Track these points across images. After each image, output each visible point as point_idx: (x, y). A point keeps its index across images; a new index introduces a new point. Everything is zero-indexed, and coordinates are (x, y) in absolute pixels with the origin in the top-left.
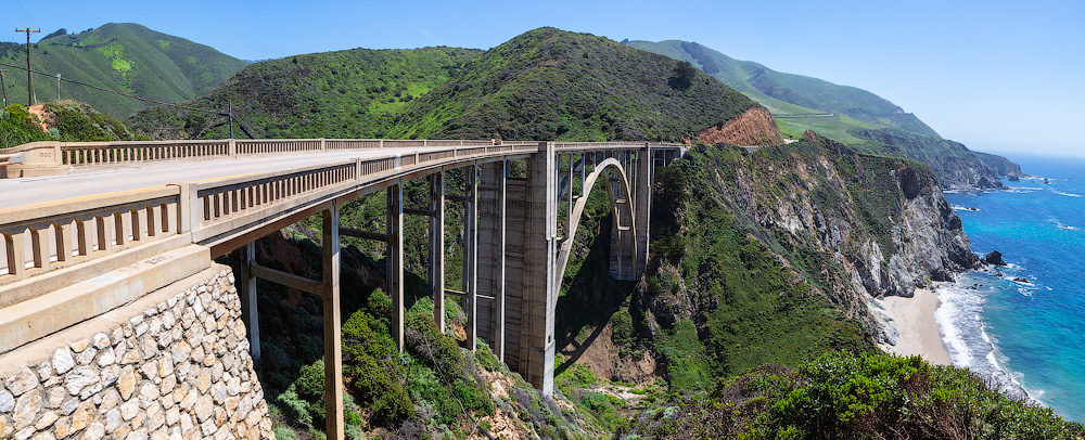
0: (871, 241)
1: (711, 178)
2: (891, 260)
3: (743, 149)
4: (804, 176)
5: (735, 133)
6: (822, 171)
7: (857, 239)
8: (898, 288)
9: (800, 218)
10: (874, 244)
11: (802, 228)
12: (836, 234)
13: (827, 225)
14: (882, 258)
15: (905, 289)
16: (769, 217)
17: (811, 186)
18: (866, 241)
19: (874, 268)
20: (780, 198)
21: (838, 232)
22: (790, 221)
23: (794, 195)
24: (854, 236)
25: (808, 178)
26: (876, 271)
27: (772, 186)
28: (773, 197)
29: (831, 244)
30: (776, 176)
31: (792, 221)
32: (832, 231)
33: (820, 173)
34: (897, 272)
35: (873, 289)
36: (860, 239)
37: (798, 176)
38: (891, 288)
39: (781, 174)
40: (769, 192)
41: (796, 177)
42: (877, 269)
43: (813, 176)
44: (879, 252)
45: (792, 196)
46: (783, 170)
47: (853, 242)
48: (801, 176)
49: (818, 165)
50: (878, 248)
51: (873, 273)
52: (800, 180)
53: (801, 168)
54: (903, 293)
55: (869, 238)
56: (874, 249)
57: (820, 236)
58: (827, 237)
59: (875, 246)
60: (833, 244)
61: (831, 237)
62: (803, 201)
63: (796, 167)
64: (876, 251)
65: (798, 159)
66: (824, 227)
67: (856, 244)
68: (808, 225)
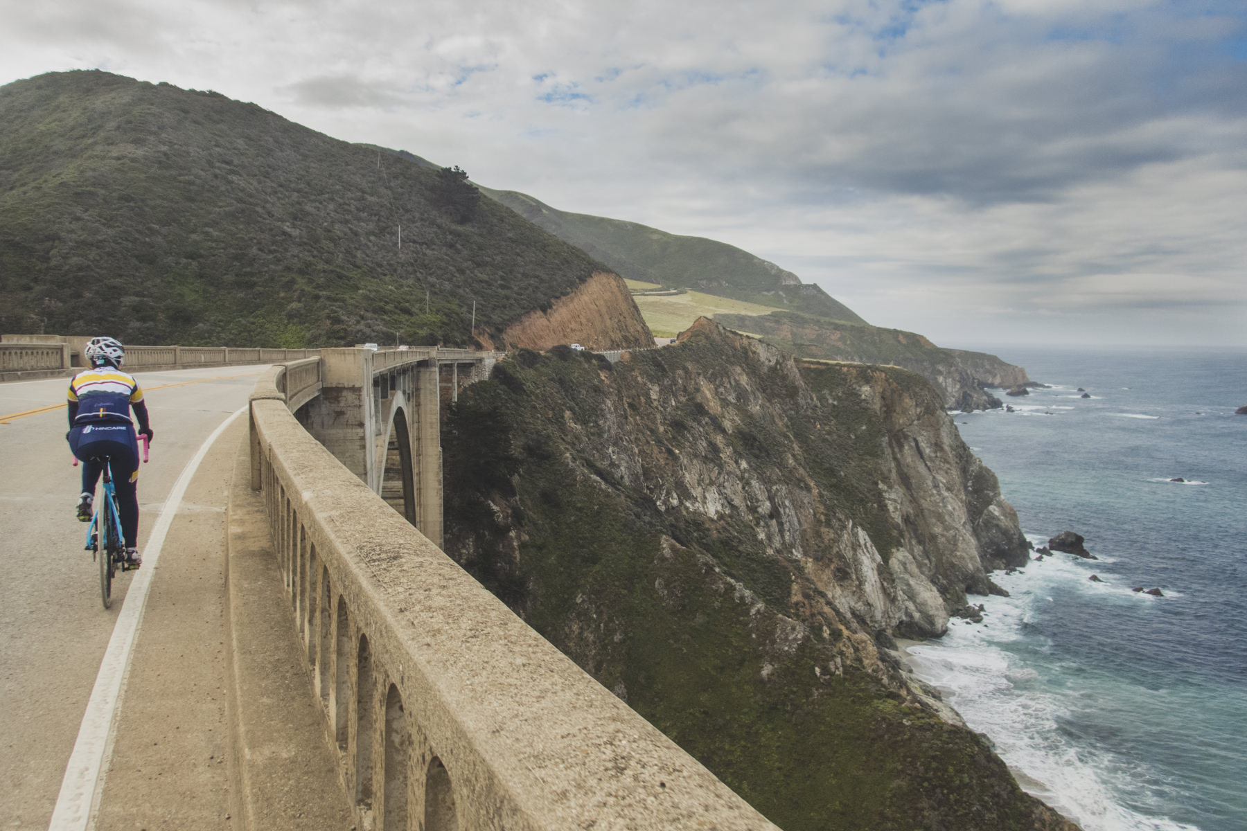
0: (854, 526)
1: (559, 421)
2: (894, 563)
3: (601, 358)
4: (714, 406)
5: (574, 326)
6: (742, 395)
7: (828, 524)
8: (917, 615)
9: (720, 487)
10: (860, 533)
11: (729, 509)
12: (788, 512)
13: (771, 499)
14: (878, 558)
15: (928, 618)
16: (668, 494)
17: (727, 424)
18: (845, 527)
19: (868, 580)
20: (681, 453)
21: (793, 512)
22: (705, 498)
23: (705, 445)
24: (823, 518)
25: (719, 409)
26: (873, 586)
27: (661, 429)
28: (670, 452)
29: (783, 536)
30: (665, 409)
31: (708, 497)
32: (782, 511)
33: (738, 398)
34: (908, 585)
35: (872, 621)
36: (835, 523)
37: (704, 408)
38: (904, 618)
39: (674, 404)
40: (659, 442)
41: (700, 410)
42: (873, 582)
43: (728, 405)
44: (871, 546)
45: (701, 447)
46: (675, 396)
47: (823, 530)
48: (708, 405)
49: (733, 383)
50: (867, 538)
51: (868, 588)
52: (707, 413)
53: (707, 393)
54: (927, 627)
55: (848, 522)
56: (862, 542)
57: (762, 523)
58: (774, 522)
59: (862, 535)
60: (787, 538)
61: (781, 524)
62: (721, 455)
63: (698, 390)
64: (865, 545)
65: (699, 374)
66: (765, 507)
67: (829, 535)
68: (737, 502)
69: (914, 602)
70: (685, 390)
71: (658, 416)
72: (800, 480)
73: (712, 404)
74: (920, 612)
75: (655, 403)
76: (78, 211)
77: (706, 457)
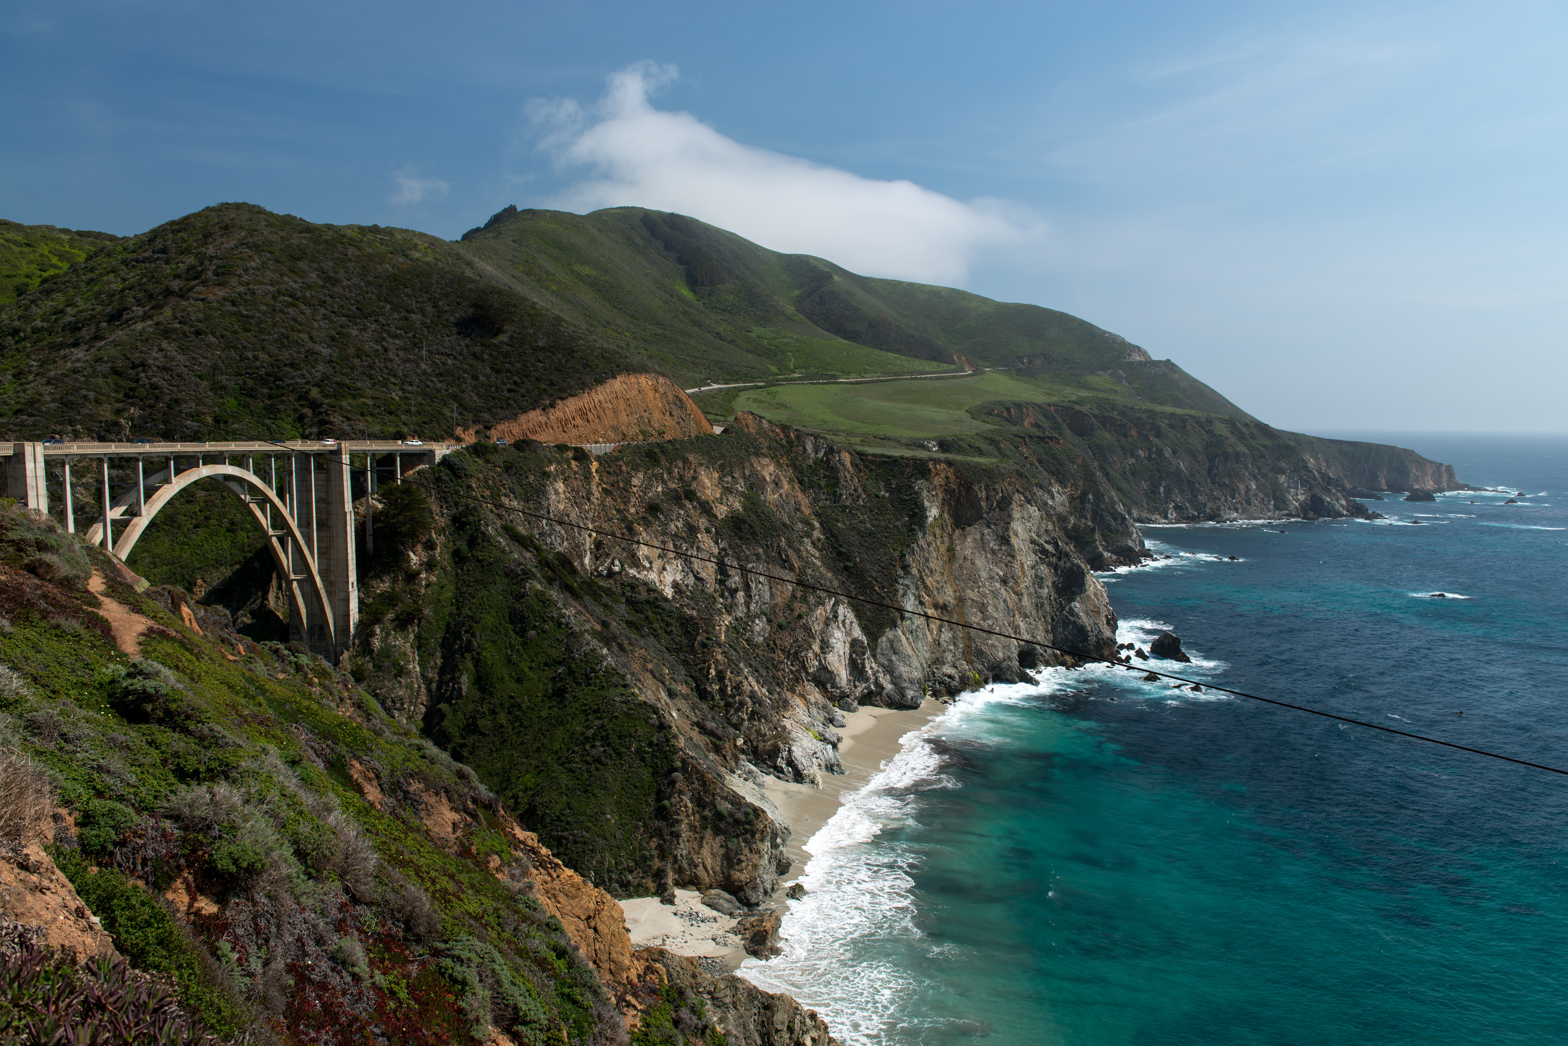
0: (837, 603)
2: (883, 641)
4: (711, 494)
5: (578, 421)
6: (755, 484)
7: (804, 599)
8: (889, 687)
9: (688, 563)
10: (842, 610)
11: (691, 580)
12: (761, 588)
13: (744, 575)
14: (857, 633)
15: (901, 691)
16: (613, 563)
17: (721, 511)
18: (823, 604)
19: (836, 650)
20: (645, 530)
21: (767, 588)
22: (664, 569)
23: (680, 525)
24: (799, 595)
25: (718, 496)
26: (839, 656)
27: (632, 510)
28: (630, 529)
29: (748, 608)
30: (645, 494)
31: (668, 567)
32: (753, 586)
33: (751, 487)
34: (890, 661)
35: (832, 687)
36: (812, 599)
37: (695, 494)
38: (873, 687)
39: (660, 489)
40: (623, 519)
41: (690, 495)
42: (841, 653)
43: (731, 492)
44: (851, 623)
45: (673, 527)
46: (664, 482)
47: (796, 605)
48: (704, 493)
49: (747, 473)
50: (851, 616)
51: (832, 658)
52: (698, 499)
53: (706, 481)
54: (897, 697)
55: (830, 599)
56: (841, 618)
57: (726, 594)
58: (741, 595)
59: (844, 611)
60: (752, 608)
61: (749, 596)
62: (699, 536)
63: (694, 478)
64: (844, 622)
65: (701, 465)
66: (735, 580)
67: (800, 608)
68: (703, 575)
69: (892, 675)
70: (681, 478)
71: (633, 500)
72: (785, 561)
73: (708, 492)
74: (895, 684)
75: (635, 489)
76: (164, 344)
77: (676, 535)
